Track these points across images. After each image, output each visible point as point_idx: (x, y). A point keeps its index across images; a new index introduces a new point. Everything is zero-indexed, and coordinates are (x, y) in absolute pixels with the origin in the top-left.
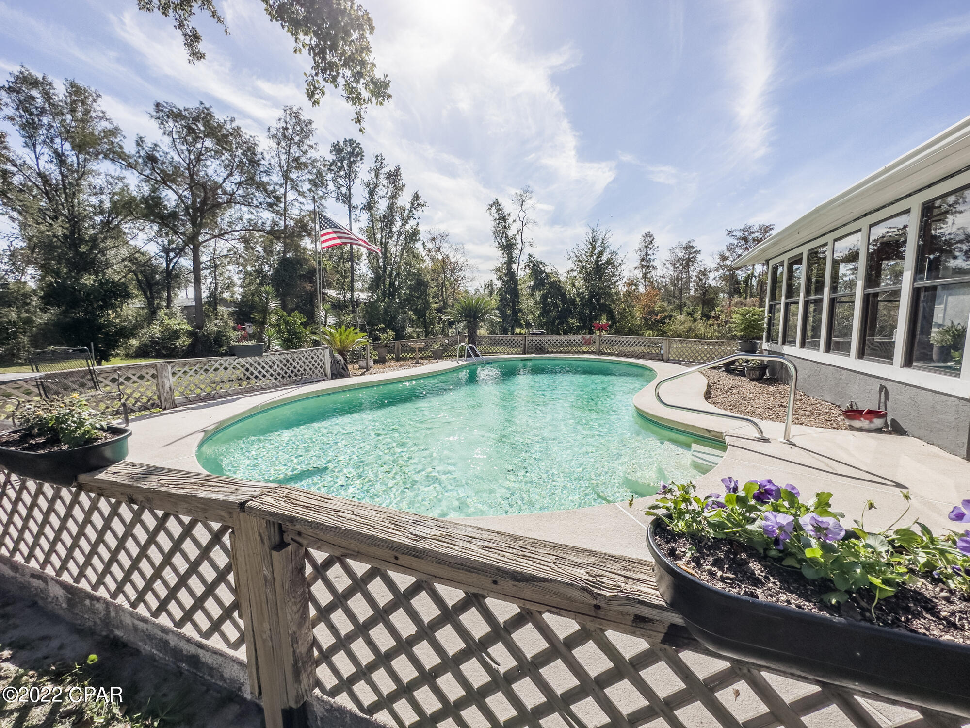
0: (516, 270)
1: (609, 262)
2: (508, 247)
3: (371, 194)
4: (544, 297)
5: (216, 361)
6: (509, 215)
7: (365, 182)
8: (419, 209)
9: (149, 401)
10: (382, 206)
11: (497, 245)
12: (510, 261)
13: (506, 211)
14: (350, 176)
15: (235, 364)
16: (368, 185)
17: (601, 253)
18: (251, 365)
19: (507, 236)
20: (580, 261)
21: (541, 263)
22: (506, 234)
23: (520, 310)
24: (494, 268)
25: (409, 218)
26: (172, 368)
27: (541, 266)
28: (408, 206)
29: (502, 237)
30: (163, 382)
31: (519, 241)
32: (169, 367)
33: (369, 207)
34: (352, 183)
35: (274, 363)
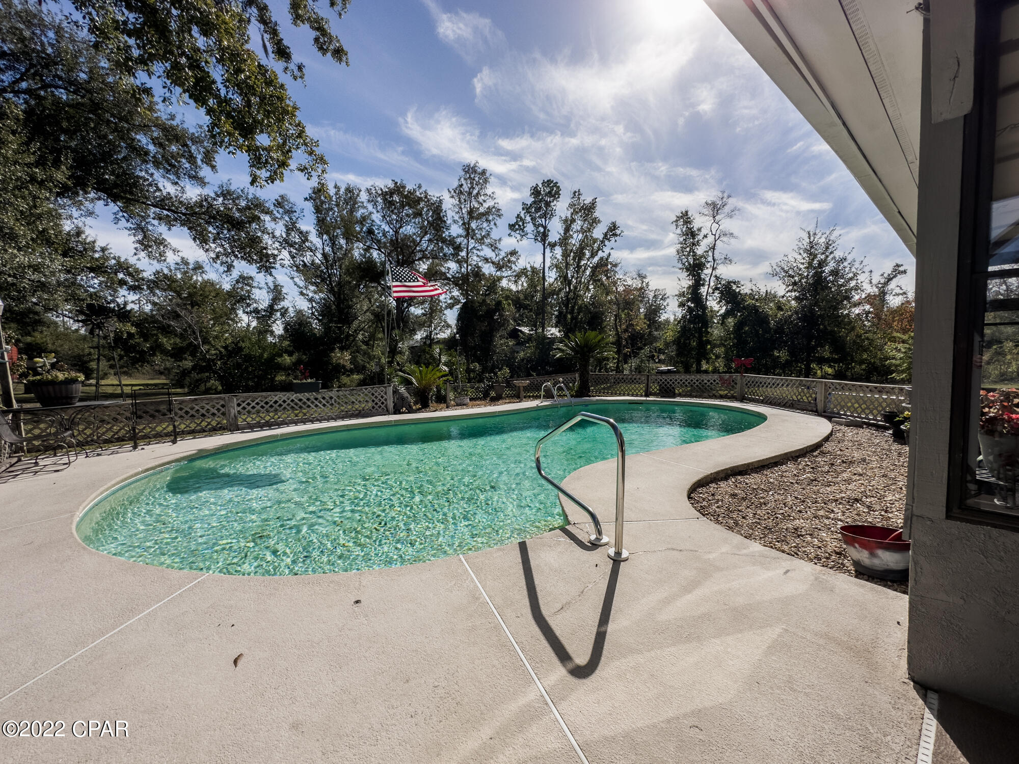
0: (705, 294)
1: (835, 273)
2: (695, 268)
3: (567, 230)
4: (739, 326)
5: (276, 396)
6: (699, 230)
7: (564, 218)
8: (613, 239)
9: (218, 424)
10: (576, 239)
11: (681, 266)
12: (698, 283)
13: (696, 225)
14: (548, 214)
15: (293, 398)
16: (566, 221)
17: (822, 264)
18: (308, 399)
19: (695, 255)
20: (790, 276)
21: (734, 283)
22: (693, 252)
23: (708, 342)
24: (677, 293)
25: (599, 250)
26: (237, 400)
27: (734, 287)
28: (601, 237)
29: (688, 255)
30: (229, 410)
31: (710, 259)
32: (235, 400)
33: (564, 241)
34: (547, 222)
35: (331, 398)
